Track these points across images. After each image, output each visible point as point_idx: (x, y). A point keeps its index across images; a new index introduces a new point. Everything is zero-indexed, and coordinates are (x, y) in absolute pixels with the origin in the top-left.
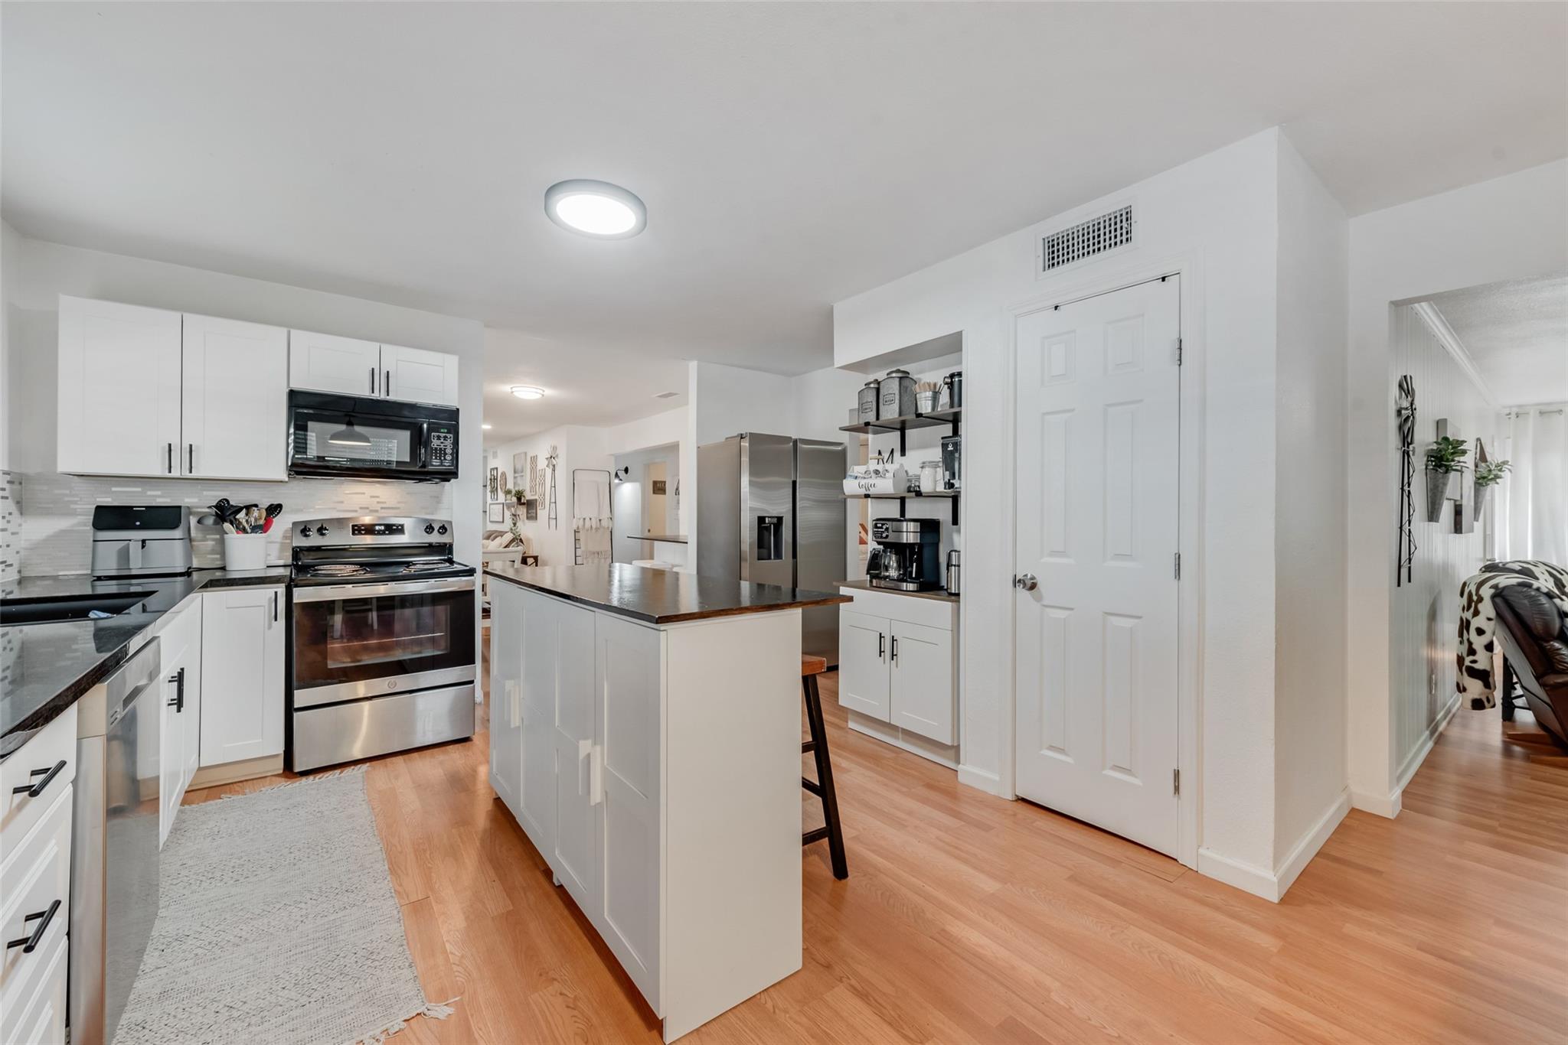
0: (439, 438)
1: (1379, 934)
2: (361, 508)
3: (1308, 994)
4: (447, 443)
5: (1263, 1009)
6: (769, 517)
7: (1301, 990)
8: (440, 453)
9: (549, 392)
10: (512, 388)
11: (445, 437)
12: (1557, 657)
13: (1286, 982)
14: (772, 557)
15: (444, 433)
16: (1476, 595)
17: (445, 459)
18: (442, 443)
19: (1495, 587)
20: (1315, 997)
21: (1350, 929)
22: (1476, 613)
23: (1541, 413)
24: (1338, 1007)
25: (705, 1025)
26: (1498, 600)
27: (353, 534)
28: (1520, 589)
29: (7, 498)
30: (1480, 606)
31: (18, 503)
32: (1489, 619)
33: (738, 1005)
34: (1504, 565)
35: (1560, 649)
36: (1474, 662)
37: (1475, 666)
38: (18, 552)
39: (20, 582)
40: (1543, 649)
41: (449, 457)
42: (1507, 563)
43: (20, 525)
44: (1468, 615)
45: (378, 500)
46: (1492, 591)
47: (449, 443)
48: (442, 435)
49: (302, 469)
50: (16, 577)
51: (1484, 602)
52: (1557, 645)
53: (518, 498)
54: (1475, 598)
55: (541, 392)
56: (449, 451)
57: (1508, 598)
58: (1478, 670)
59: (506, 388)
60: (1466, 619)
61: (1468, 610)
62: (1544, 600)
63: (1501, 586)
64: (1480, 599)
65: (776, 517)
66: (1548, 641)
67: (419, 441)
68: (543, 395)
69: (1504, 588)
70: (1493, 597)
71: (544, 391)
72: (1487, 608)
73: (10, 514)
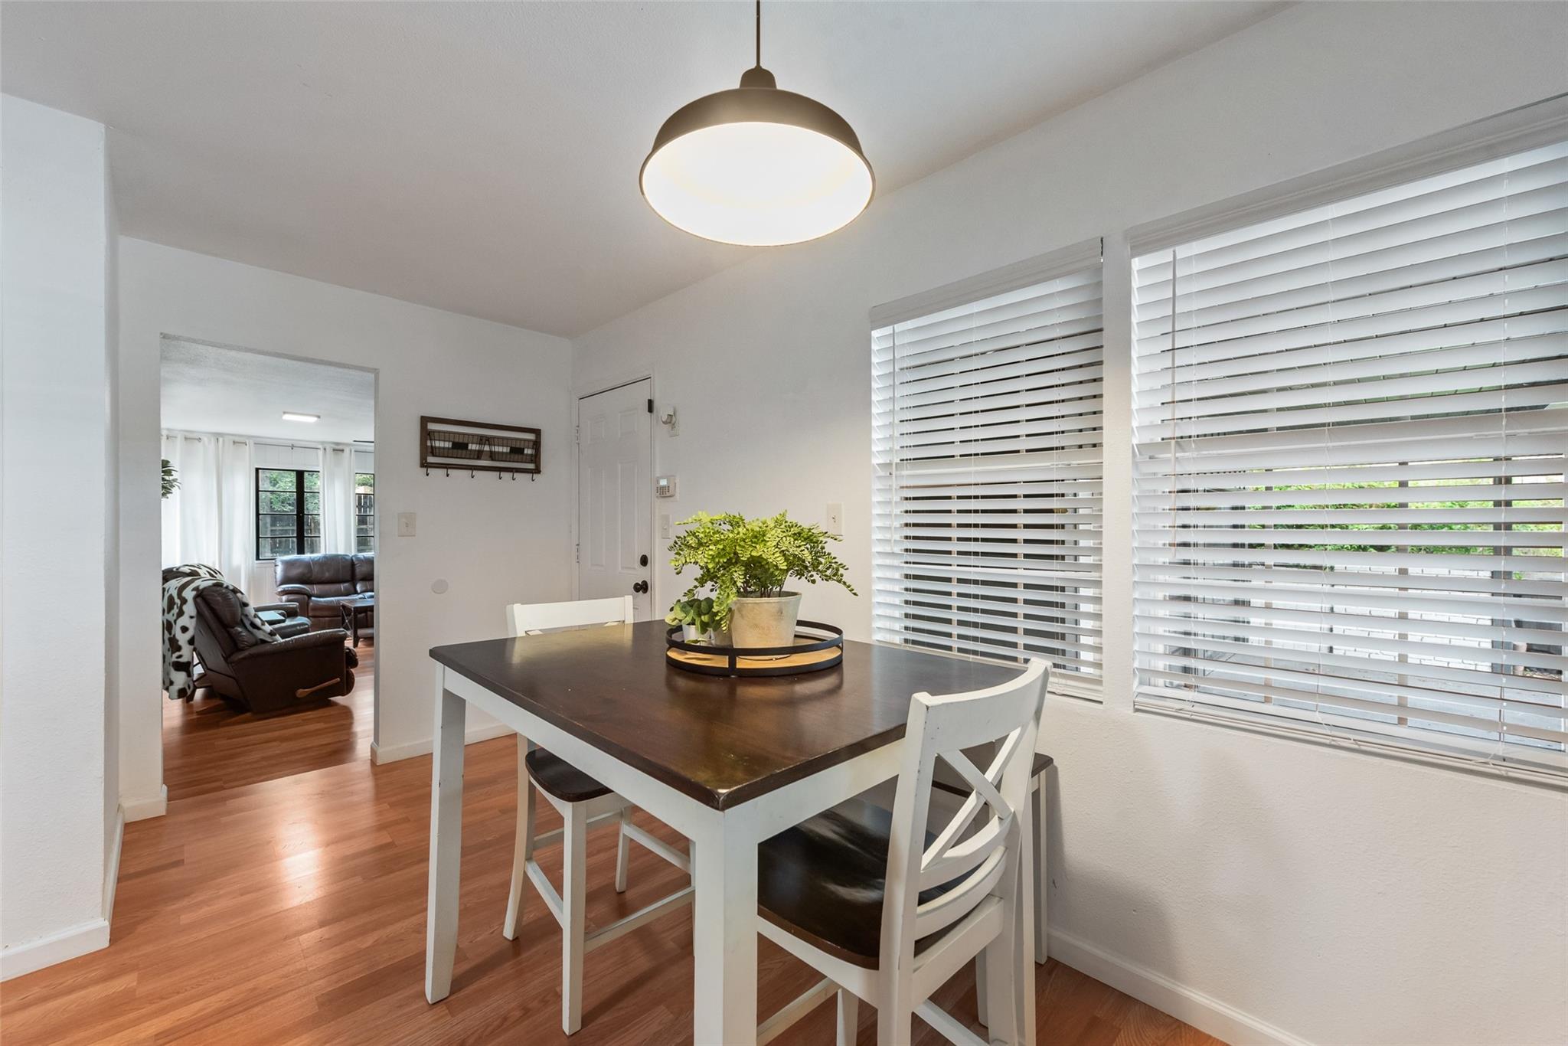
1: (209, 906)
3: (186, 990)
5: (156, 1035)
7: (178, 993)
12: (240, 638)
13: (162, 998)
16: (179, 598)
19: (196, 589)
20: (193, 988)
21: (185, 919)
22: (181, 613)
23: (186, 439)
24: (214, 979)
26: (199, 600)
28: (215, 588)
30: (185, 608)
32: (192, 617)
34: (177, 569)
35: (241, 632)
36: (180, 656)
37: (180, 660)
40: (230, 634)
42: (180, 567)
44: (171, 617)
46: (194, 593)
51: (187, 604)
52: (240, 629)
54: (178, 601)
57: (208, 597)
58: (183, 663)
60: (167, 620)
61: (168, 613)
62: (231, 595)
63: (201, 588)
64: (184, 601)
66: (233, 628)
69: (205, 588)
70: (195, 598)
72: (190, 609)
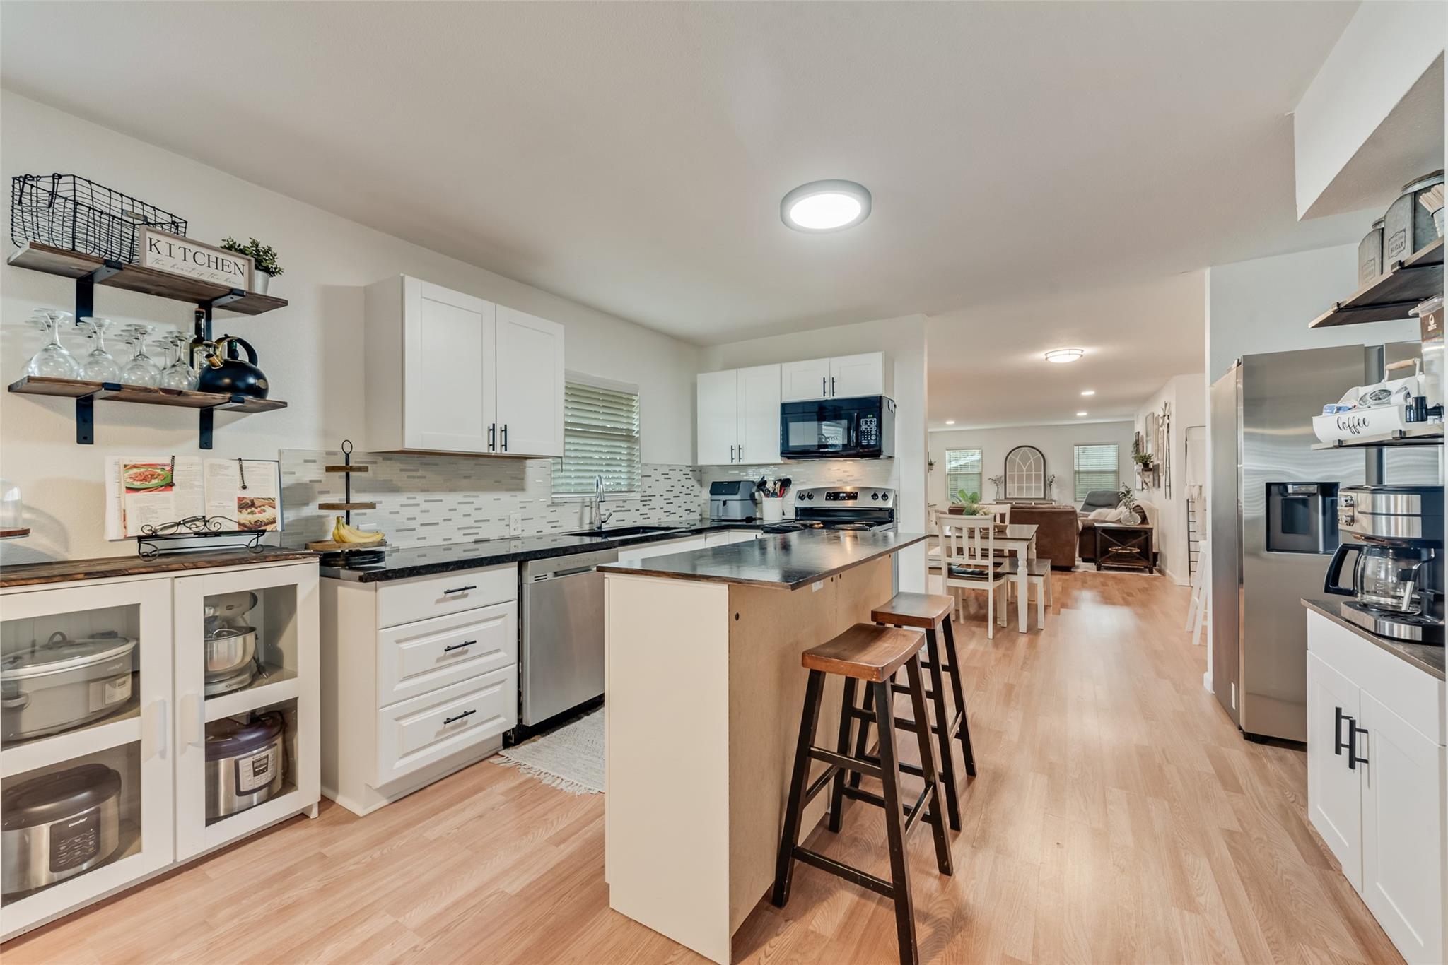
0: (866, 422)
2: (838, 480)
4: (872, 426)
6: (1294, 484)
8: (867, 435)
9: (1089, 351)
10: (1046, 355)
11: (871, 421)
14: (1321, 549)
15: (870, 418)
17: (871, 439)
18: (869, 426)
25: (637, 922)
27: (826, 499)
29: (690, 479)
31: (698, 481)
33: (664, 936)
38: (699, 505)
39: (701, 521)
41: (874, 437)
43: (700, 492)
45: (848, 474)
47: (873, 426)
48: (869, 420)
49: (790, 453)
50: (699, 517)
53: (1144, 464)
55: (1080, 352)
56: (874, 432)
59: (1040, 356)
65: (1317, 483)
67: (853, 426)
68: (1082, 356)
71: (1082, 351)
73: (693, 486)
